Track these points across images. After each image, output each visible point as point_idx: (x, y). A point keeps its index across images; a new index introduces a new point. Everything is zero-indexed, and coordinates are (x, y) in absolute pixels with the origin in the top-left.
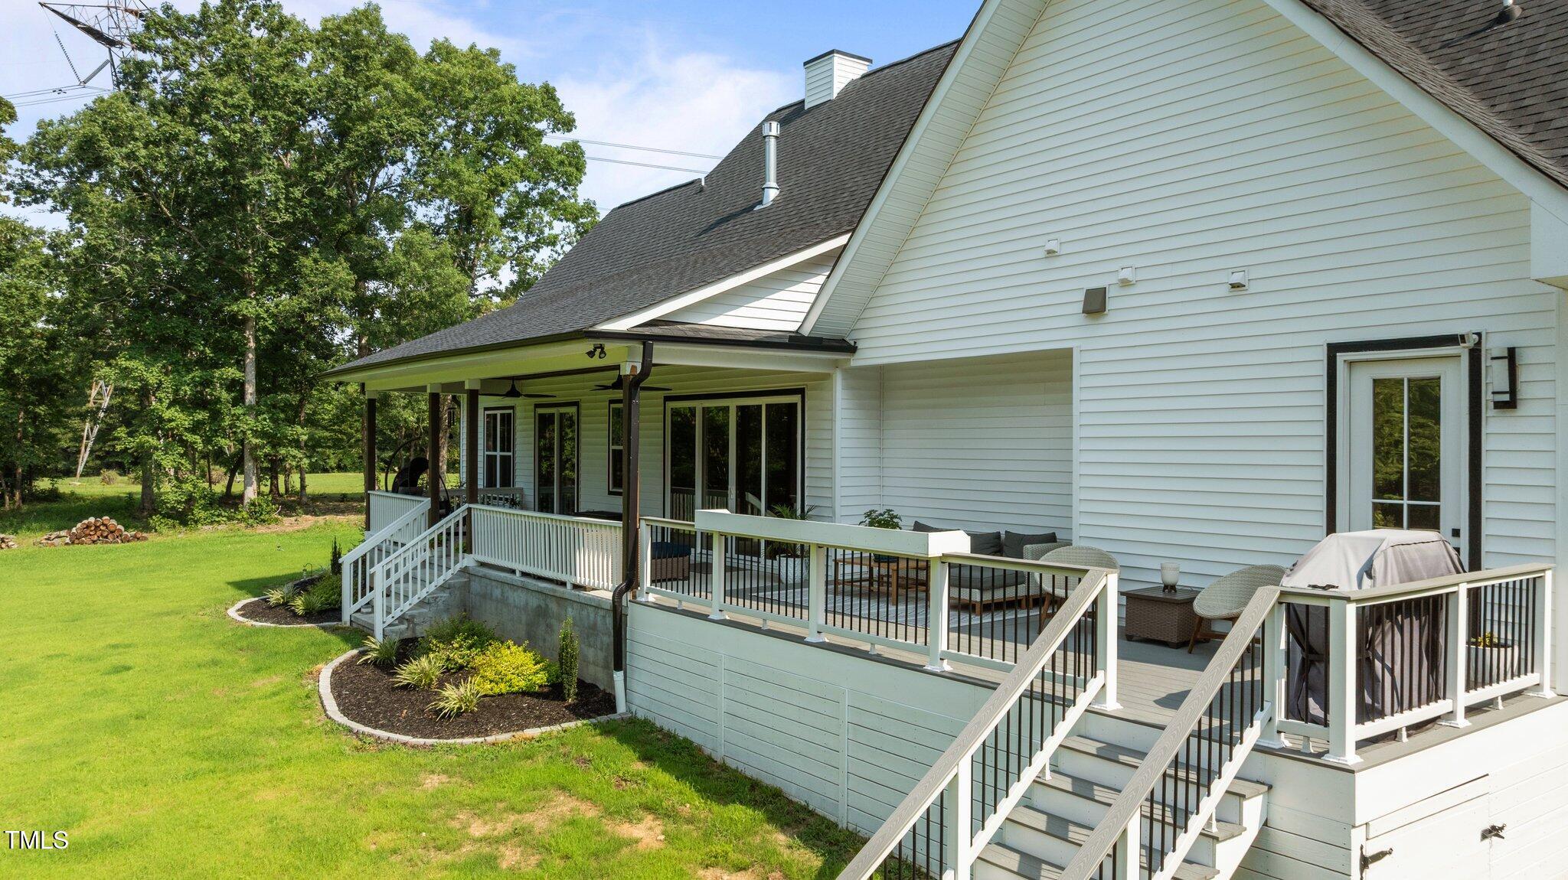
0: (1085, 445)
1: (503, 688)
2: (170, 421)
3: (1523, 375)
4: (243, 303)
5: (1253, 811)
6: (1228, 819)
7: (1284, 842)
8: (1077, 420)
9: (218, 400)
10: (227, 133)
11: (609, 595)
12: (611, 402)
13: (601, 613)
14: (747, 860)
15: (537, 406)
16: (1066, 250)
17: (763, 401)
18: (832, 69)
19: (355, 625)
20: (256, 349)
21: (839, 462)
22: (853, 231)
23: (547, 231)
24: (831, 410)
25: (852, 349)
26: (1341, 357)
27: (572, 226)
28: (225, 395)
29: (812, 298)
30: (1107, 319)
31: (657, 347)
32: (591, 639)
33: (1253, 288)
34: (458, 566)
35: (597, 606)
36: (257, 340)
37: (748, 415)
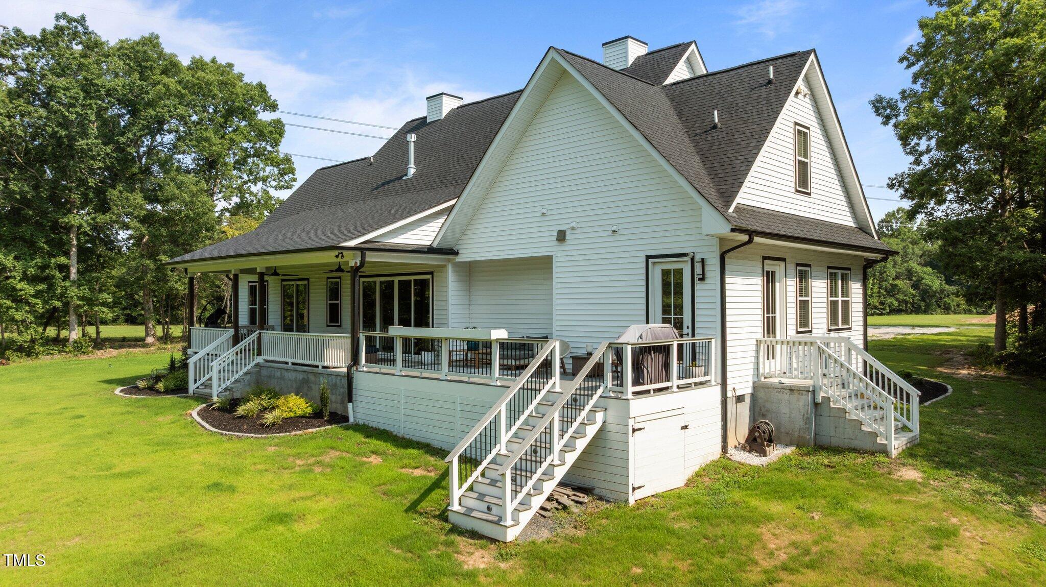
0: (558, 297)
1: (292, 415)
2: (21, 290)
3: (707, 269)
4: (71, 216)
5: (599, 417)
6: (591, 420)
7: (610, 427)
8: (555, 286)
9: (53, 277)
10: (67, 114)
11: (345, 370)
12: (328, 278)
13: (339, 378)
14: (418, 465)
15: (282, 280)
16: (549, 213)
17: (412, 278)
18: (441, 103)
19: (196, 395)
20: (77, 245)
21: (450, 307)
22: (459, 197)
23: (262, 174)
24: (447, 282)
25: (456, 254)
26: (650, 261)
27: (276, 169)
28: (58, 275)
29: (438, 230)
30: (567, 243)
31: (368, 253)
32: (334, 391)
33: (620, 232)
34: (254, 363)
35: (337, 375)
36: (78, 239)
37: (404, 286)
